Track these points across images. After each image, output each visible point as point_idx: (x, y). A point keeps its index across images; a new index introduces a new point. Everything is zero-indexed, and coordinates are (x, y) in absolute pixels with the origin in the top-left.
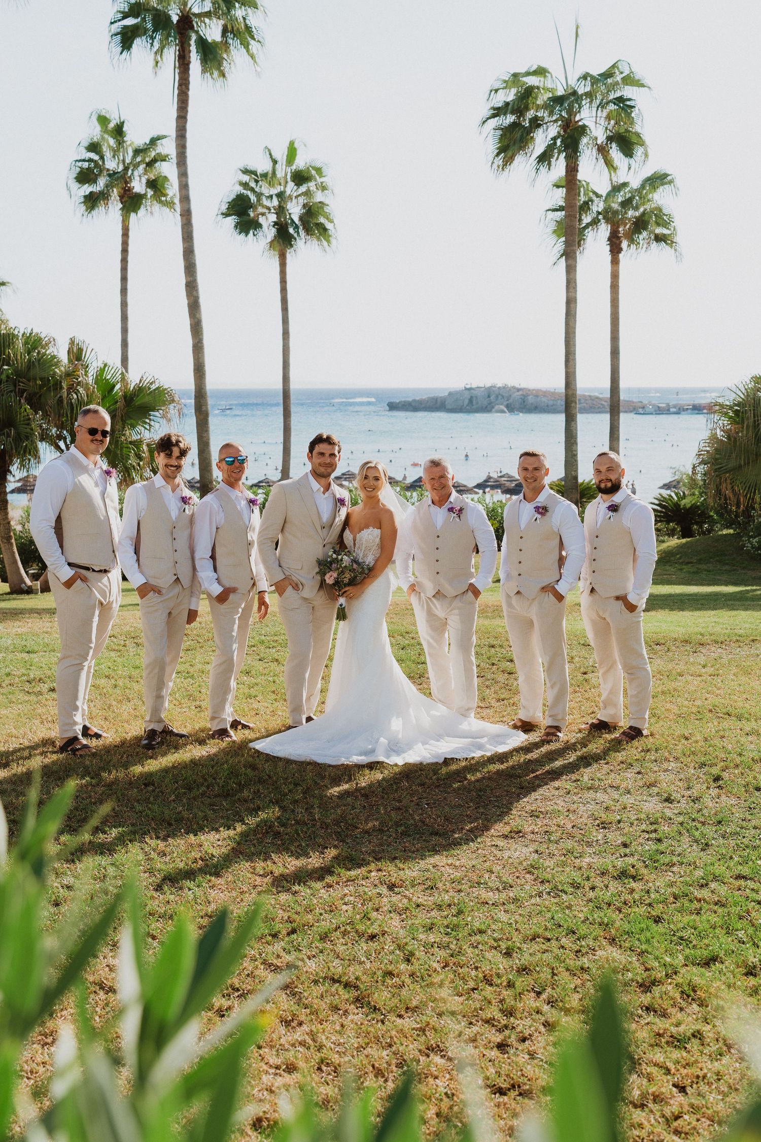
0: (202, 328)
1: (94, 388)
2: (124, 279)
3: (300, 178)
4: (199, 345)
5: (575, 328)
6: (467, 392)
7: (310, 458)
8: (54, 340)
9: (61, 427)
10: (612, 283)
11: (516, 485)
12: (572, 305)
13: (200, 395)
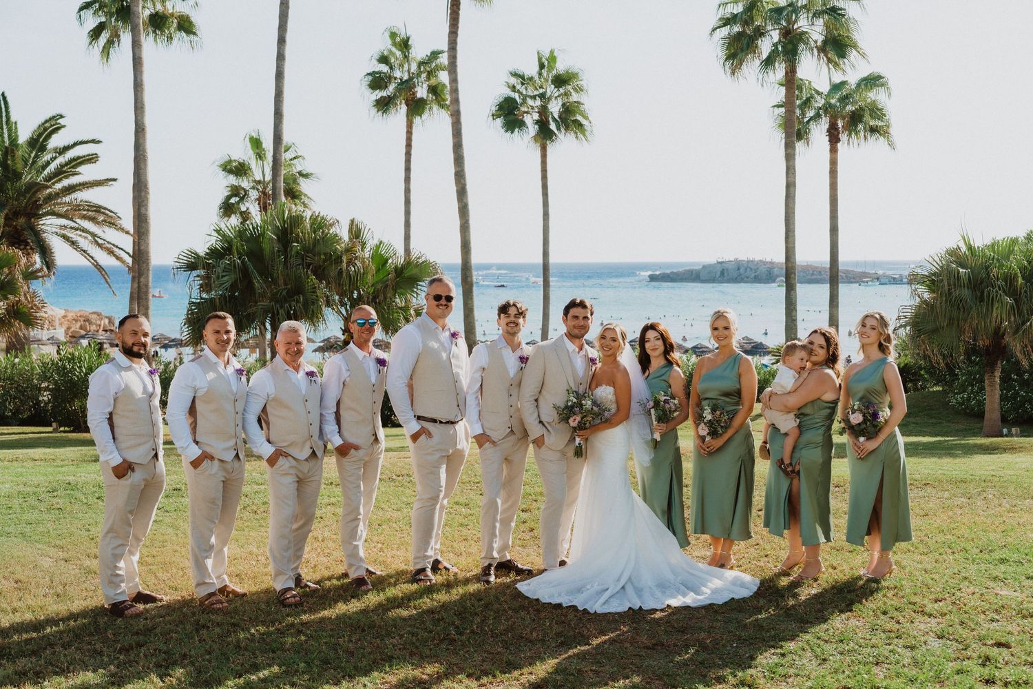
0: (468, 211)
1: (369, 262)
2: (408, 169)
3: (560, 81)
4: (466, 225)
5: (794, 209)
6: (720, 265)
7: (565, 321)
8: (338, 221)
9: (342, 295)
10: (831, 168)
11: (753, 347)
12: (792, 189)
13: (466, 268)
